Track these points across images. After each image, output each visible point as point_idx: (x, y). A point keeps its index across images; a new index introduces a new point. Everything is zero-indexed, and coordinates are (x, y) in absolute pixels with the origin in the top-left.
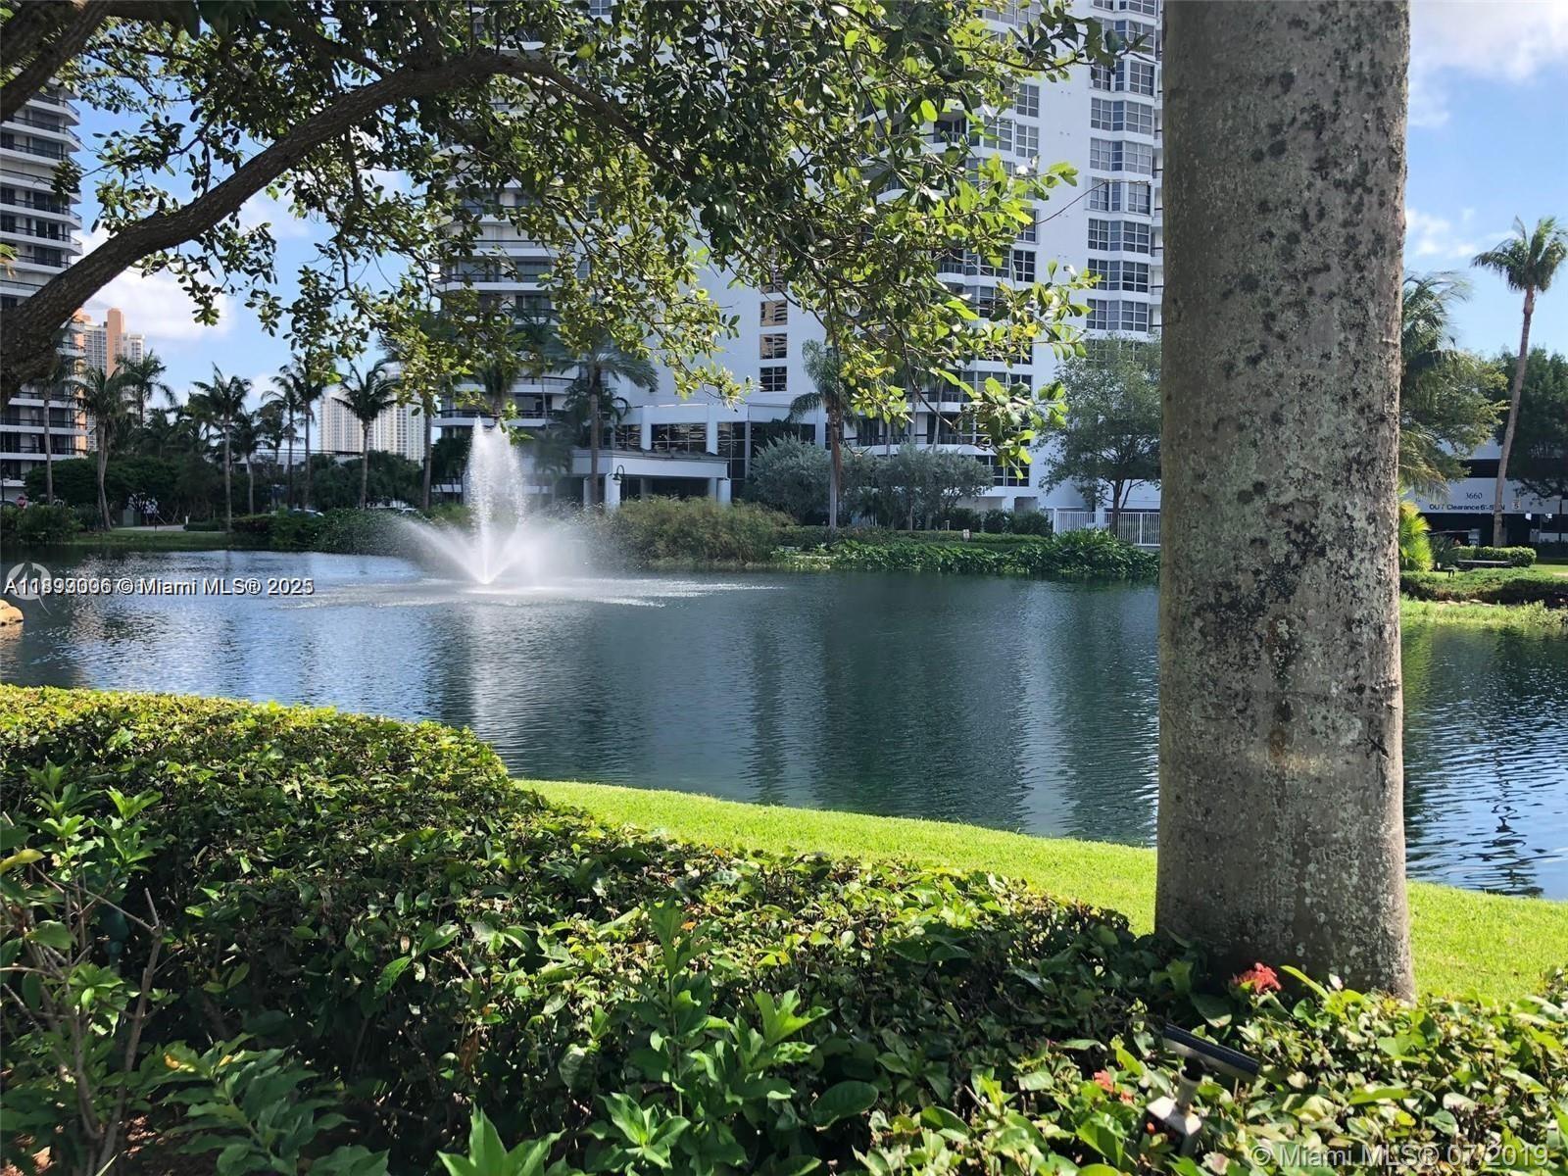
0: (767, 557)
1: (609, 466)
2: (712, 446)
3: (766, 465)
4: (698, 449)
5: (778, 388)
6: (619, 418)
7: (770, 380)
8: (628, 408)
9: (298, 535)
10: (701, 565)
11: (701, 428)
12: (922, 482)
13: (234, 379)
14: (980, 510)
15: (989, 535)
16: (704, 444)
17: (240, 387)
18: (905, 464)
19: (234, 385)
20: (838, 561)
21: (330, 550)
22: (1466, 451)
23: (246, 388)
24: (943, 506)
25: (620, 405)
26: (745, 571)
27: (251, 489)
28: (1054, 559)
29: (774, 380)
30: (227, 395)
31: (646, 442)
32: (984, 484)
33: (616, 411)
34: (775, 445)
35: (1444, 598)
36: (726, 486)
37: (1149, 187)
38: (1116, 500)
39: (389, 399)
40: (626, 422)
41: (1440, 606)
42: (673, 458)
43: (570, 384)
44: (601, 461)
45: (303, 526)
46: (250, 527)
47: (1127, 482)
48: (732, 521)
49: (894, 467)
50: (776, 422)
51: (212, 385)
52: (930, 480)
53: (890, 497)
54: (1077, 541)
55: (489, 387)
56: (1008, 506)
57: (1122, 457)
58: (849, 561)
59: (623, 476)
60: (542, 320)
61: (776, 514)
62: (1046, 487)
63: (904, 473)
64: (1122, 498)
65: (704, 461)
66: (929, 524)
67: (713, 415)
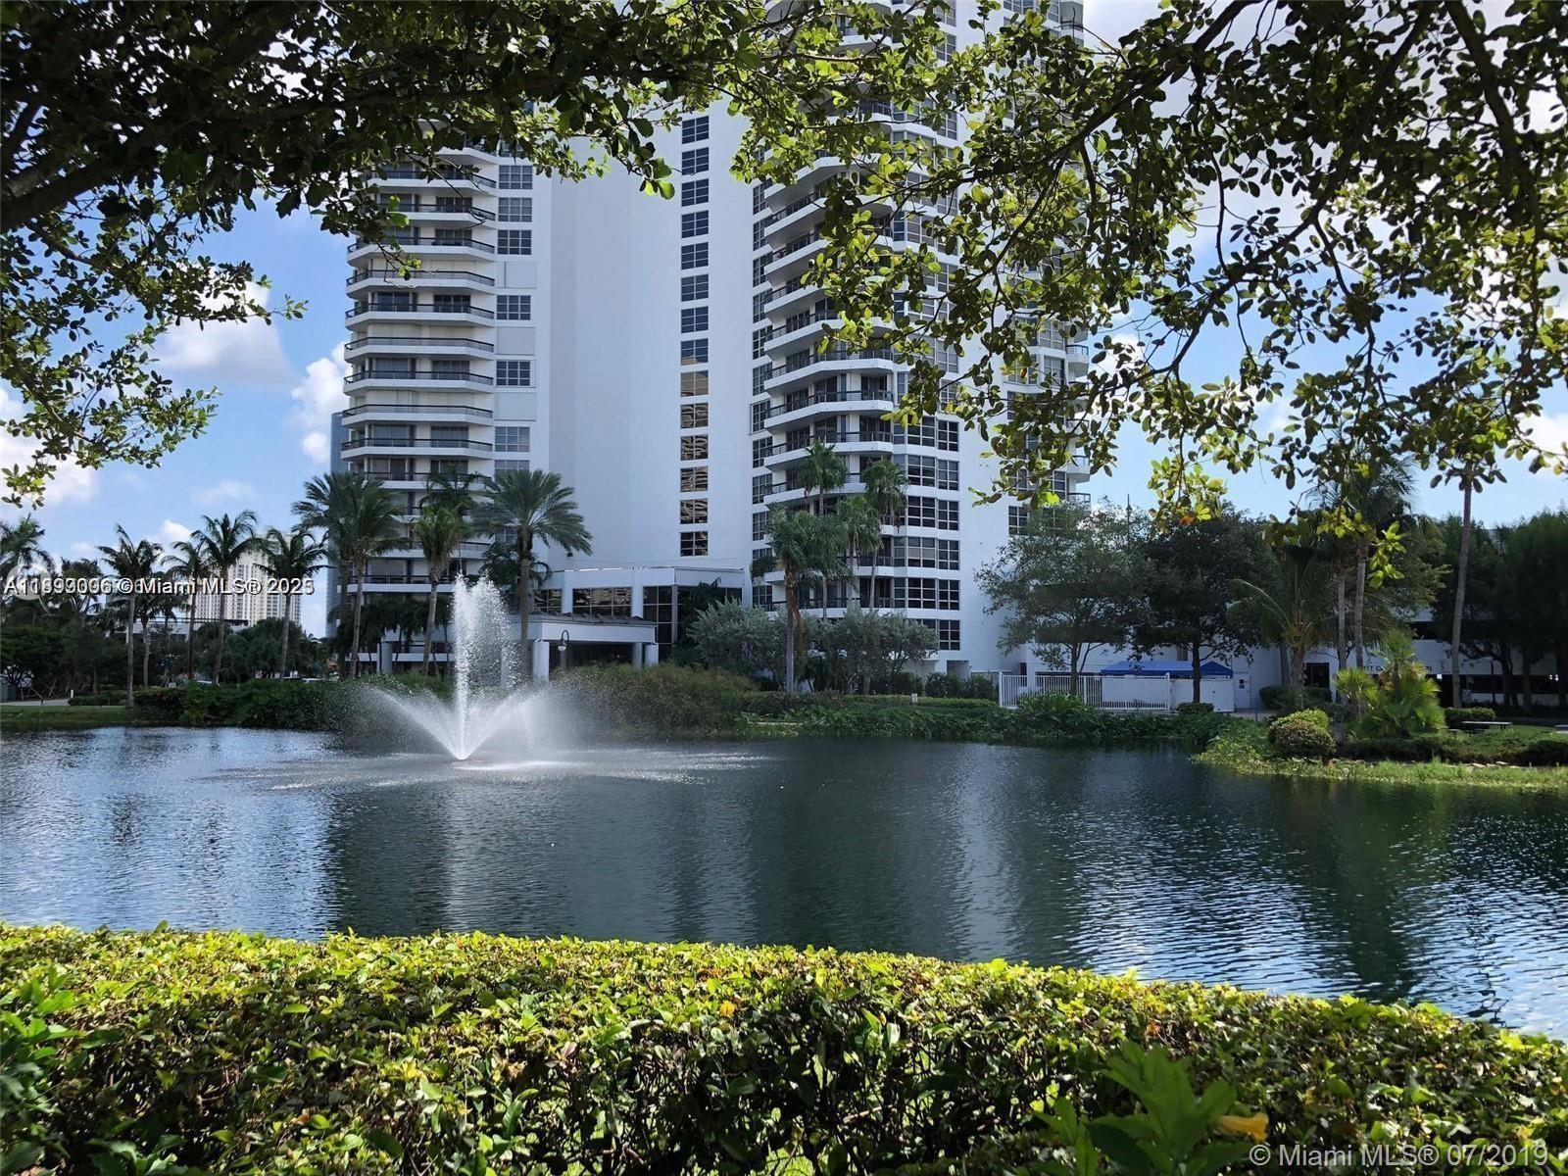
0: (731, 723)
1: (539, 632)
2: (637, 610)
3: (707, 629)
4: (622, 614)
5: (699, 553)
6: (540, 584)
7: (690, 544)
8: (549, 573)
9: (213, 709)
10: (662, 733)
11: (625, 592)
12: (869, 647)
13: (143, 544)
14: (922, 675)
15: (931, 699)
16: (629, 609)
17: (149, 552)
18: (853, 627)
19: (143, 550)
20: (805, 728)
21: (251, 724)
22: (1412, 613)
23: (155, 552)
24: (890, 670)
25: (541, 569)
26: (707, 738)
27: (146, 660)
28: (1028, 723)
29: (693, 544)
30: (135, 561)
31: (567, 605)
32: (930, 647)
33: (537, 576)
34: (717, 608)
35: (1469, 760)
36: (653, 652)
37: (1063, 361)
38: (1074, 664)
39: (316, 563)
40: (547, 586)
41: (1468, 769)
42: (601, 623)
43: (486, 549)
44: (531, 627)
45: (218, 699)
46: (158, 701)
47: (1085, 646)
48: (694, 687)
49: (841, 630)
50: (702, 586)
51: (117, 548)
52: (876, 643)
53: (835, 659)
54: (1047, 706)
55: (428, 551)
56: (941, 669)
57: (1078, 621)
58: (817, 727)
59: (568, 642)
60: (461, 485)
61: (739, 679)
62: (1005, 648)
63: (851, 636)
64: (1079, 663)
65: (632, 625)
66: (866, 689)
67: (638, 580)
